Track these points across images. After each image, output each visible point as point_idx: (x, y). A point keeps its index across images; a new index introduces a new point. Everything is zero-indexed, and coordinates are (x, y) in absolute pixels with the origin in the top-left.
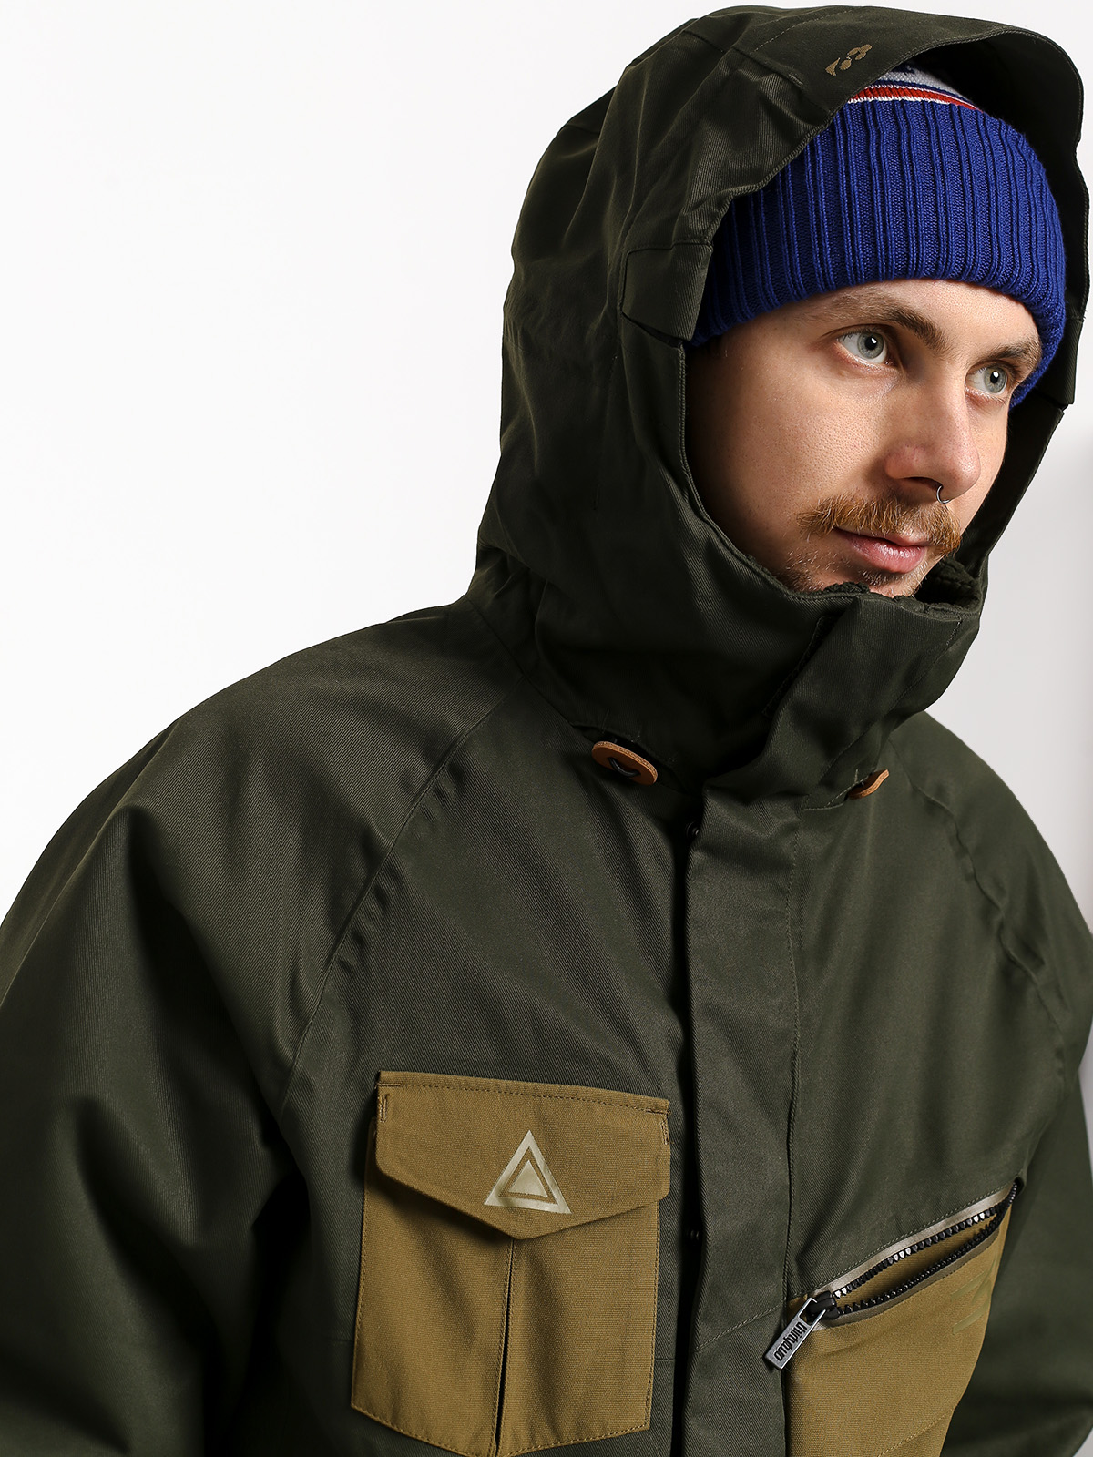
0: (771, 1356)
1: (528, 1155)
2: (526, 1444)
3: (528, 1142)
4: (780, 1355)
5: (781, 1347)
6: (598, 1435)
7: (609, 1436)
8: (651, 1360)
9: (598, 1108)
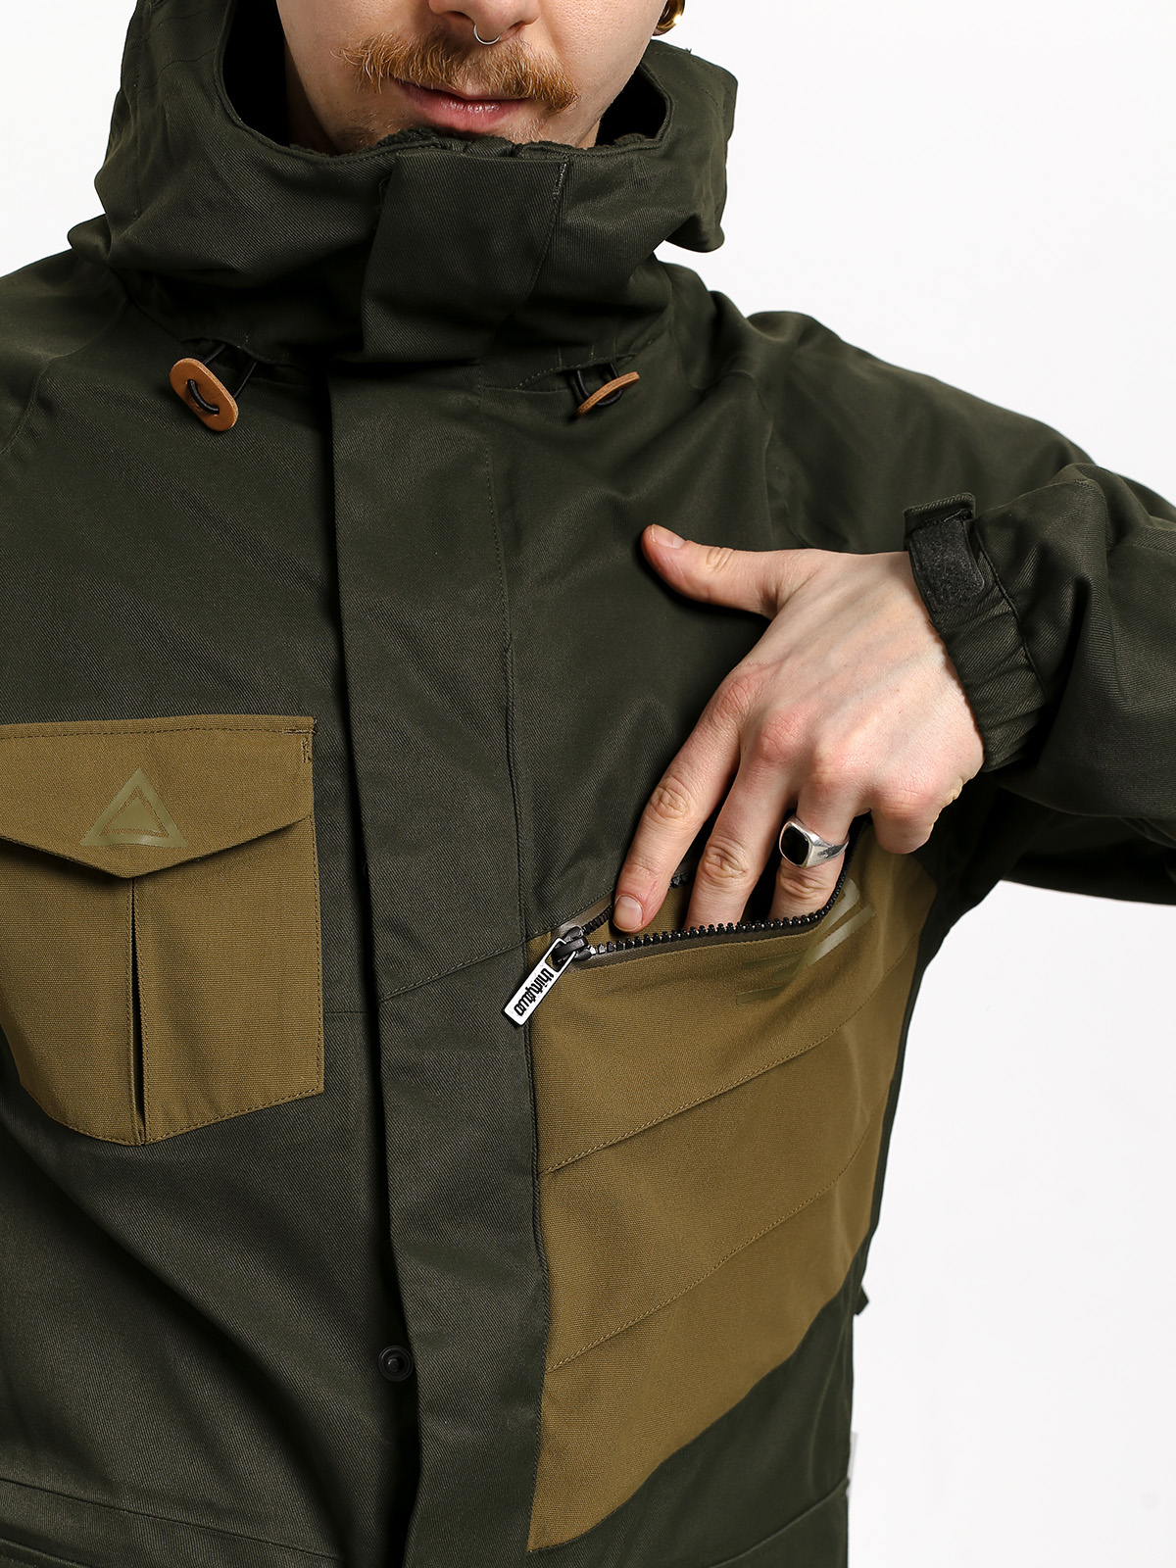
0: (510, 1010)
1: (137, 793)
2: (184, 1124)
3: (137, 778)
4: (520, 1008)
5: (522, 1000)
6: (259, 1104)
7: (274, 1104)
8: (318, 1012)
9: (221, 736)
